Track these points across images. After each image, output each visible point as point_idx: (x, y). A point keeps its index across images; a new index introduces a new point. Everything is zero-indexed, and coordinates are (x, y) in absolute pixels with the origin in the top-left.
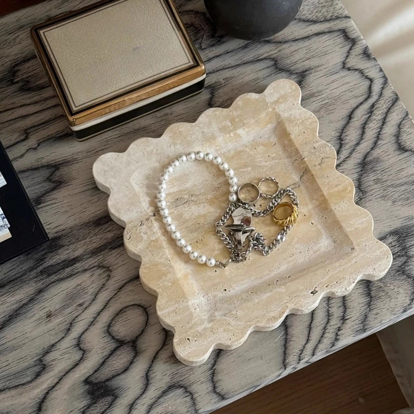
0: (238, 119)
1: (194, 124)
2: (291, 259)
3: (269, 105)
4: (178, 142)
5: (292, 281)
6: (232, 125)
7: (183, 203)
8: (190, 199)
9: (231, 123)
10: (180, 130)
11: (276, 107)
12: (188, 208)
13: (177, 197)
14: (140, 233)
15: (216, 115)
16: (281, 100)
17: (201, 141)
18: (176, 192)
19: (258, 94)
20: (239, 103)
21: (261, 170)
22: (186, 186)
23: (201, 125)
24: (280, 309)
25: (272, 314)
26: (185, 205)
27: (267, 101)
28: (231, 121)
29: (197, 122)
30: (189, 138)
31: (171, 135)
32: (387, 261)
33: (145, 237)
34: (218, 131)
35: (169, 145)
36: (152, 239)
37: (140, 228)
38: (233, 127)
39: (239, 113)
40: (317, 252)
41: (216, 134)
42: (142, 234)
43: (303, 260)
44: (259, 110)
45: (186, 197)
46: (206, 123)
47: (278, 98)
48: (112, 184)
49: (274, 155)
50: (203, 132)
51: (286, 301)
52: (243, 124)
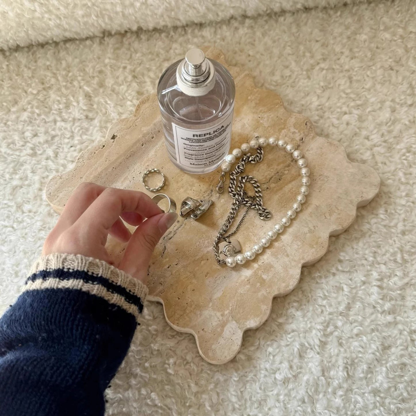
0: (257, 286)
1: (303, 262)
2: (147, 164)
3: (230, 318)
4: (308, 234)
5: (138, 141)
6: (261, 276)
7: (273, 179)
8: (268, 184)
9: (263, 278)
10: (314, 250)
11: (221, 318)
12: (266, 174)
13: (281, 182)
14: (299, 132)
15: (284, 282)
16: (219, 330)
17: (286, 245)
18: (284, 186)
19: (248, 327)
20: (265, 307)
21: (209, 241)
22: (278, 196)
23: (293, 264)
24: (141, 112)
25: (147, 105)
26: (270, 177)
27: (234, 322)
28: (264, 280)
29: (300, 265)
30: (299, 243)
31: (320, 240)
32: (50, 191)
33: (292, 130)
34: (272, 263)
35: (317, 228)
36: (285, 130)
37: (302, 136)
38: (259, 274)
39: (260, 294)
40: (124, 179)
41: (274, 259)
42: (297, 131)
43: (136, 167)
44: (239, 307)
45: (273, 185)
46: (290, 268)
47: (222, 331)
48: (351, 166)
49: (203, 262)
50: (288, 256)
51: (138, 120)
52: (249, 283)
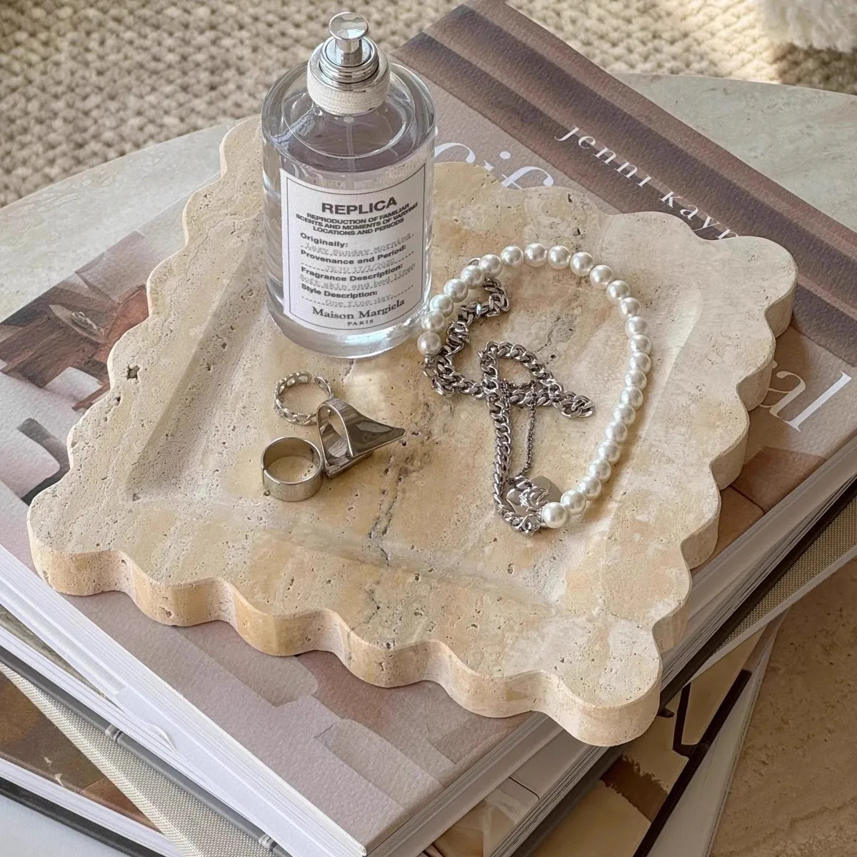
0: (637, 539)
1: (708, 461)
2: (240, 405)
3: (611, 618)
4: (692, 407)
5: (195, 360)
6: (634, 519)
7: (554, 334)
8: (549, 348)
9: (640, 522)
10: (719, 430)
11: (590, 626)
12: (533, 331)
13: (577, 333)
14: (563, 220)
15: (688, 512)
16: (597, 648)
17: (654, 443)
18: (589, 340)
19: (658, 618)
20: (675, 571)
21: (479, 503)
22: (584, 363)
23: (691, 471)
24: (168, 300)
25: (173, 282)
26: (547, 331)
27: (623, 622)
28: (646, 524)
29: (707, 469)
30: (683, 430)
31: (722, 408)
32: (44, 528)
33: (546, 221)
34: (644, 487)
35: (704, 389)
36: (531, 226)
37: (574, 225)
38: (629, 517)
39: (650, 551)
40: (204, 454)
41: (644, 478)
42: (557, 220)
43: (216, 421)
44: (618, 592)
45: (561, 347)
46: (690, 482)
47: (606, 646)
49: (487, 550)
50: (670, 461)
51: (170, 320)
52: (615, 540)
